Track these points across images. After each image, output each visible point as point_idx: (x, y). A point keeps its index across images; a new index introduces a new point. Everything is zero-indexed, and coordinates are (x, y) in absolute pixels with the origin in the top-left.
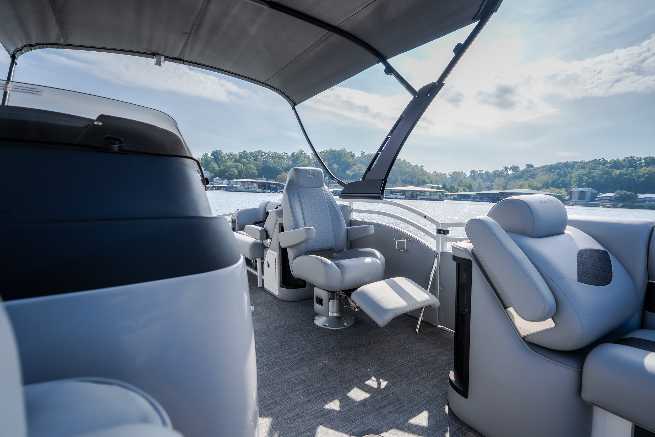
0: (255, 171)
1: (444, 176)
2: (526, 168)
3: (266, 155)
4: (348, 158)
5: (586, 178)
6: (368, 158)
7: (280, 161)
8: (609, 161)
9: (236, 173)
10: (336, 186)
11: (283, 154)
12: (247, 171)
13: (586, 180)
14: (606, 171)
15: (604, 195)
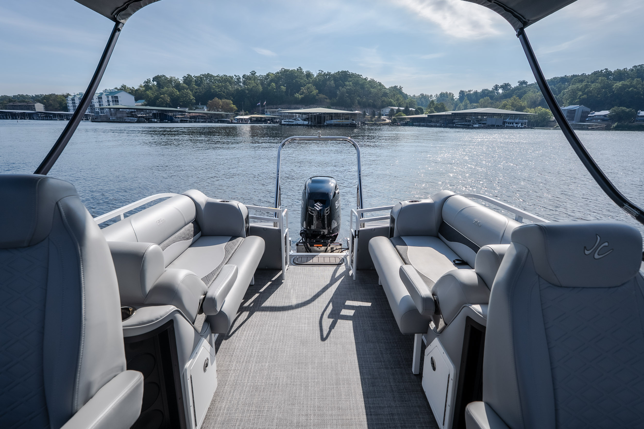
0: (192, 97)
1: (430, 98)
2: (518, 85)
4: (302, 79)
5: (580, 93)
7: (225, 86)
8: (613, 72)
10: (273, 112)
11: (233, 77)
12: (182, 97)
13: (581, 96)
14: (606, 83)
15: (597, 113)
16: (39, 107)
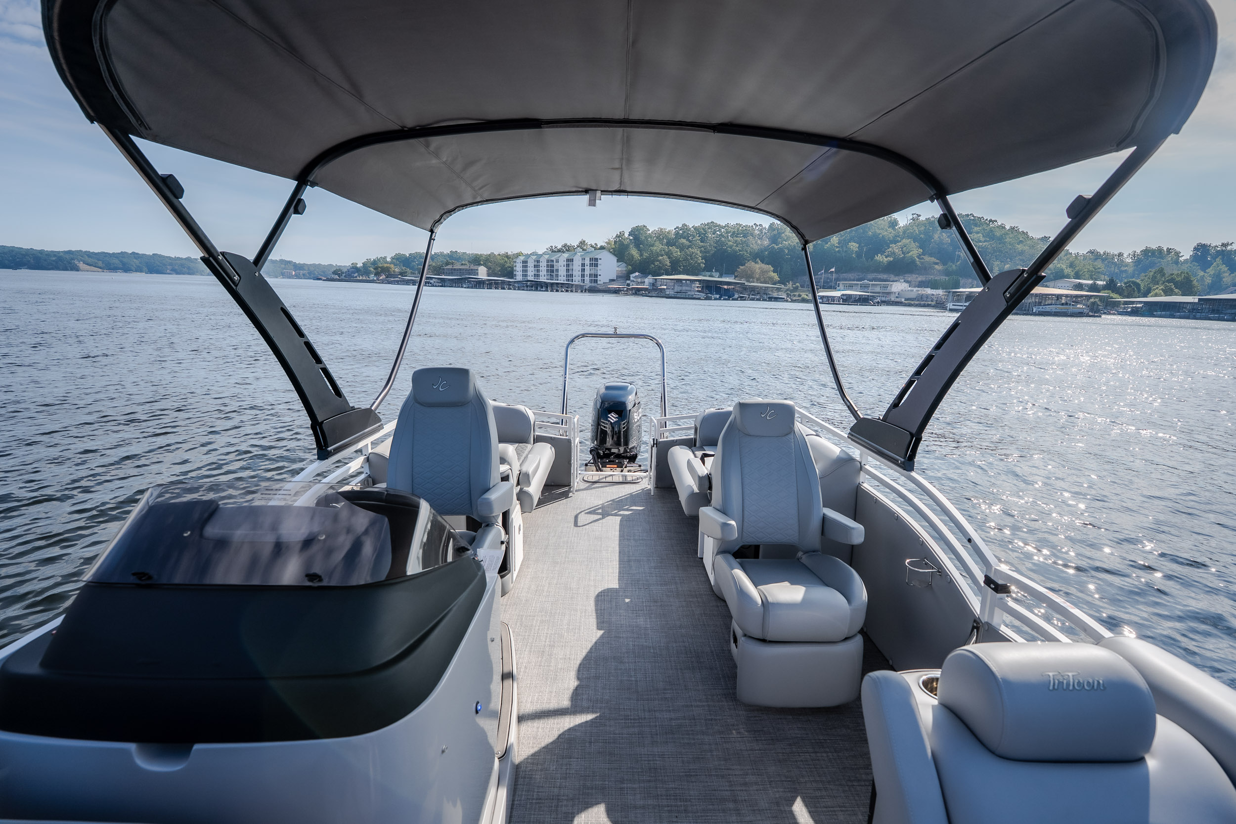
0: (700, 260)
3: (723, 230)
4: (882, 229)
6: (926, 227)
7: (745, 241)
9: (666, 265)
11: (752, 226)
12: (686, 260)
16: (482, 273)
